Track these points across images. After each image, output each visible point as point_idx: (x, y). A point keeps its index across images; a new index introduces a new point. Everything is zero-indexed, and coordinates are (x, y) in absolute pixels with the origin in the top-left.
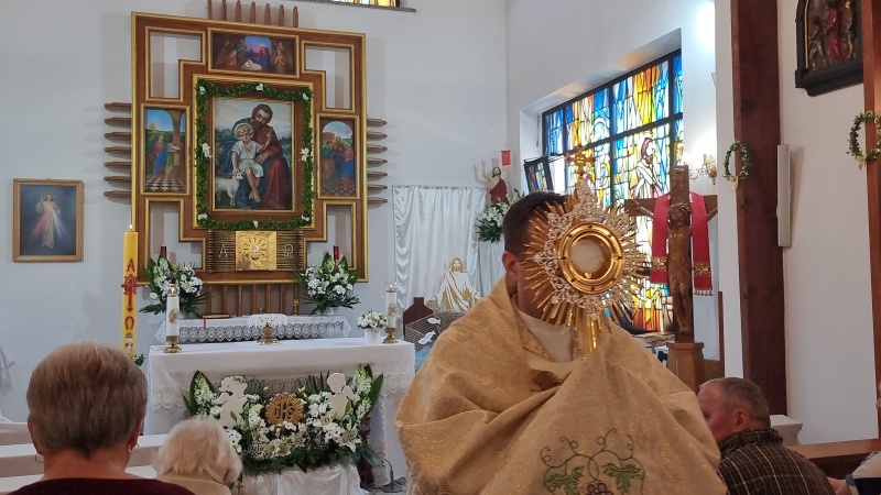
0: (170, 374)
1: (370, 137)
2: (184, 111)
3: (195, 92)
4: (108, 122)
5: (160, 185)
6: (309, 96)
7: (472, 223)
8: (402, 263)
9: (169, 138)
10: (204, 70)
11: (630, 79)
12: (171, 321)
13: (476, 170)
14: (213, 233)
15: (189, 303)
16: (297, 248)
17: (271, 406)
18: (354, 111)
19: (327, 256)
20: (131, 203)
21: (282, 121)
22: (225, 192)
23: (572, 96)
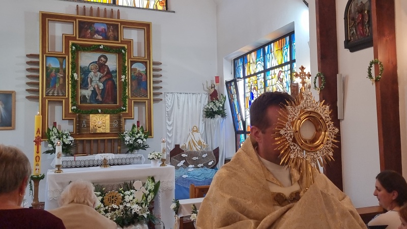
0: (57, 183)
1: (154, 70)
2: (65, 58)
3: (70, 49)
4: (28, 63)
5: (53, 93)
6: (125, 51)
7: (202, 110)
8: (170, 129)
9: (57, 70)
10: (74, 39)
11: (272, 44)
12: (58, 158)
13: (203, 85)
14: (79, 116)
15: (67, 149)
16: (120, 122)
17: (106, 197)
18: (146, 58)
19: (134, 126)
20: (39, 102)
21: (112, 63)
22: (85, 96)
23: (247, 51)
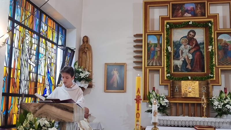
2: (161, 35)
3: (165, 27)
4: (135, 41)
5: (153, 64)
6: (211, 24)
9: (156, 45)
10: (168, 18)
12: (154, 116)
14: (173, 82)
16: (208, 88)
19: (221, 92)
20: (142, 71)
21: (200, 36)
22: (177, 66)
